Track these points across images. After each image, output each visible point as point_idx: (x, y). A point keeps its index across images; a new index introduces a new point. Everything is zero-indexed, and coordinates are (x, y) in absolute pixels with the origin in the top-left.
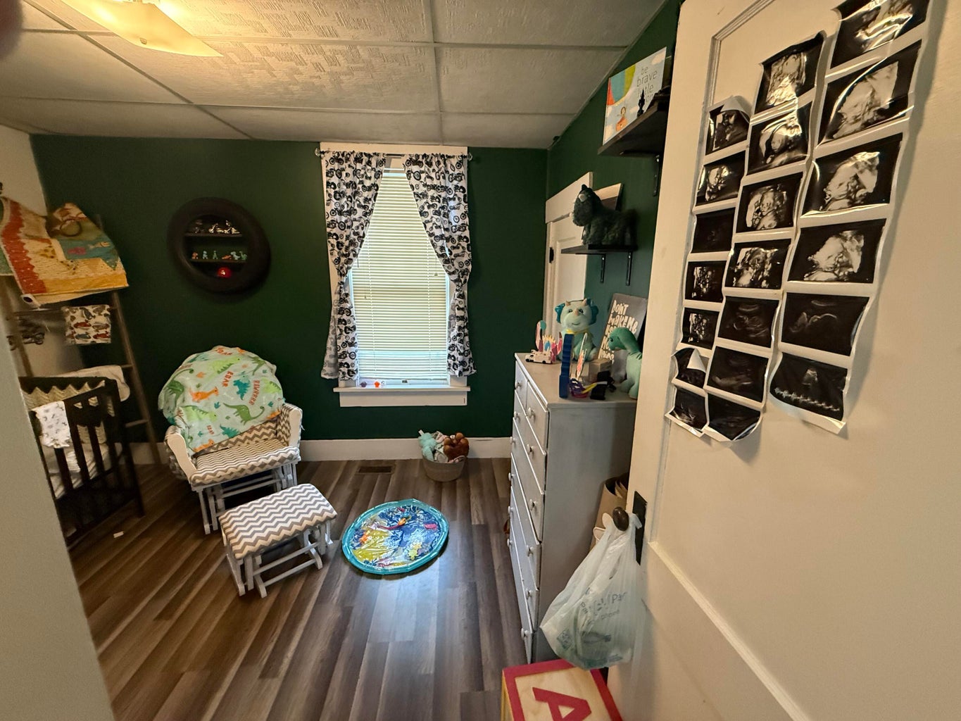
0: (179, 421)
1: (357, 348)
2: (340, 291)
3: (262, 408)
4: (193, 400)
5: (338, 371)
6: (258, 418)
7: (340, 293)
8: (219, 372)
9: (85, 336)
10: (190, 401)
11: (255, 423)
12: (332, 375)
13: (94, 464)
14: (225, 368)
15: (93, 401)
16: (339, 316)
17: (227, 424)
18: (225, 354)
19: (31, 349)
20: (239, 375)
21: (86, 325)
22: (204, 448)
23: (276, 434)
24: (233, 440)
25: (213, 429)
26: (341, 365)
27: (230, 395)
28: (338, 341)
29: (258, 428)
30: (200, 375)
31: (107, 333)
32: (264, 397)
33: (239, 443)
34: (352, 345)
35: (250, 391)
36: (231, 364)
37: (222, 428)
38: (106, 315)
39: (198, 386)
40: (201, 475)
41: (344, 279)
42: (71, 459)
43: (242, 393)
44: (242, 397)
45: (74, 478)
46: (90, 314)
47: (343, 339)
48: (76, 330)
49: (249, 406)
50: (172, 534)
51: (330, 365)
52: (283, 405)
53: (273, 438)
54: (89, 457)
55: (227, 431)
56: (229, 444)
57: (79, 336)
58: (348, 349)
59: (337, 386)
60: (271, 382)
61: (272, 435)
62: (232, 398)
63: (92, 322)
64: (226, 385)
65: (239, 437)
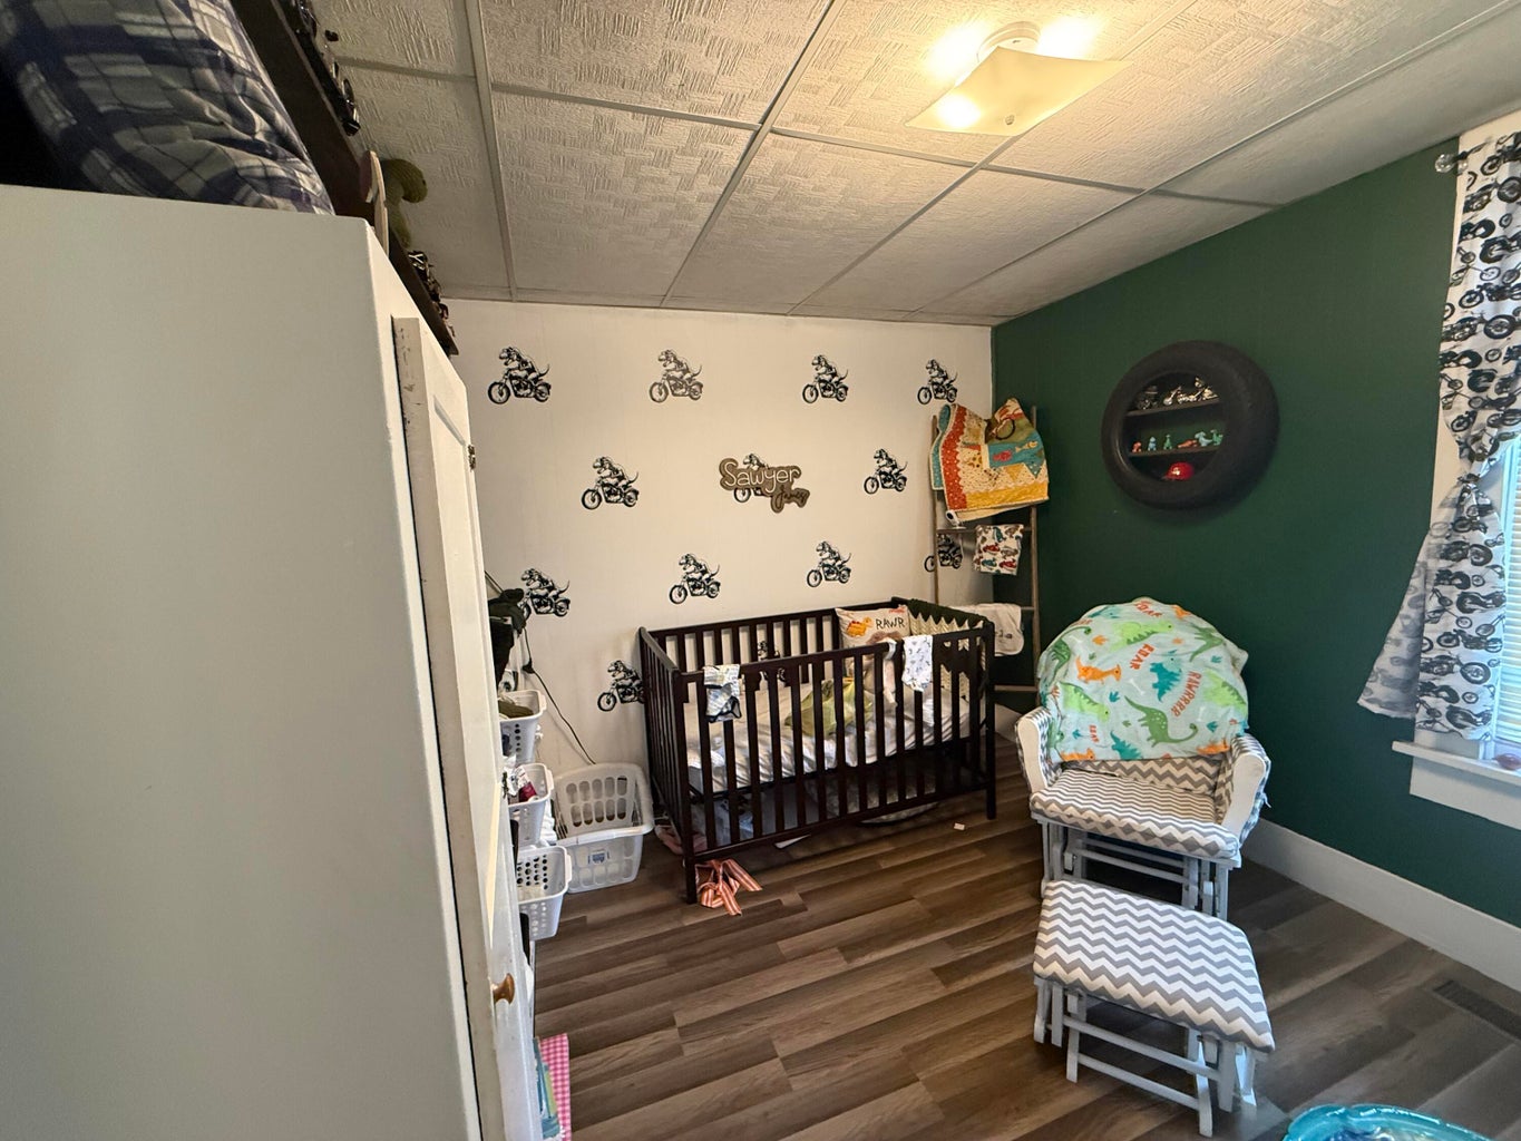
0: (1050, 703)
1: (1499, 656)
2: (1461, 498)
3: (1194, 727)
4: (1079, 677)
5: (1413, 703)
6: (1183, 744)
7: (1459, 504)
8: (1129, 642)
9: (991, 563)
10: (1074, 677)
11: (1177, 752)
12: (1391, 705)
13: (950, 724)
14: (1142, 638)
15: (964, 644)
16: (1443, 564)
17: (1123, 734)
18: (1150, 612)
19: (945, 572)
20: (1164, 655)
21: (994, 550)
22: (1077, 758)
23: (1214, 788)
24: (1128, 765)
25: (1098, 734)
26: (1428, 688)
27: (1140, 684)
28: (1428, 626)
29: (1178, 761)
30: (1099, 641)
31: (1014, 561)
32: (1202, 709)
33: (1136, 774)
34: (1474, 643)
35: (1179, 689)
36: (1153, 633)
37: (1113, 736)
38: (1017, 538)
39: (1092, 657)
40: (1045, 799)
41: (1481, 469)
42: (928, 708)
43: (1162, 688)
44: (1161, 694)
45: (927, 732)
46: (1002, 536)
47: (1449, 623)
48: (984, 554)
49: (1170, 715)
50: (1009, 866)
51: (1390, 682)
52: (1238, 736)
53: (1204, 794)
54: (946, 711)
55: (1120, 746)
56: (1119, 770)
57: (984, 563)
58: (1460, 652)
59: (1409, 738)
60: (1225, 684)
61: (1203, 788)
62: (1142, 693)
63: (1001, 546)
64: (1137, 667)
65: (1139, 764)
